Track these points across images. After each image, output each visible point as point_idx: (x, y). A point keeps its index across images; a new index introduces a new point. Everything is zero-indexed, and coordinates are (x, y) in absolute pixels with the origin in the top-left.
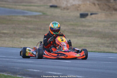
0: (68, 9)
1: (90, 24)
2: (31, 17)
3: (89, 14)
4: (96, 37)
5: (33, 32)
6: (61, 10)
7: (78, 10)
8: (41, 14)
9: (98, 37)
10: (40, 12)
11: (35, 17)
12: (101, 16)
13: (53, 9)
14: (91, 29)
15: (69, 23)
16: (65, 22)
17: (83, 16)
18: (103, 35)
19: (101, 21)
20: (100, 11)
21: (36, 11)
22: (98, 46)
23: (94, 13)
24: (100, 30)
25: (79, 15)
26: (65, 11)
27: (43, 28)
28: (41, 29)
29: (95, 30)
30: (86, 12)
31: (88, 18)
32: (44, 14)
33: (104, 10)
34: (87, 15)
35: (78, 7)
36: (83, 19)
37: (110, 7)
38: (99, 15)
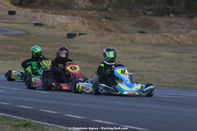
0: (54, 28)
1: (78, 46)
2: (12, 35)
3: (78, 34)
4: (83, 61)
5: (13, 53)
6: (47, 28)
7: (65, 29)
8: (24, 32)
9: (86, 61)
10: (22, 30)
11: (17, 36)
12: (91, 36)
13: (37, 27)
14: (78, 51)
15: (55, 44)
16: (50, 42)
17: (71, 36)
18: (92, 59)
19: (90, 43)
20: (89, 30)
21: (18, 30)
22: (86, 71)
23: (83, 33)
24: (89, 53)
25: (66, 34)
26: (51, 30)
27: (24, 49)
28: (22, 50)
29: (83, 52)
30: (75, 32)
31: (76, 38)
32: (27, 33)
33: (95, 30)
34: (75, 35)
35: (66, 26)
36: (71, 40)
37: (100, 27)
38: (88, 36)
